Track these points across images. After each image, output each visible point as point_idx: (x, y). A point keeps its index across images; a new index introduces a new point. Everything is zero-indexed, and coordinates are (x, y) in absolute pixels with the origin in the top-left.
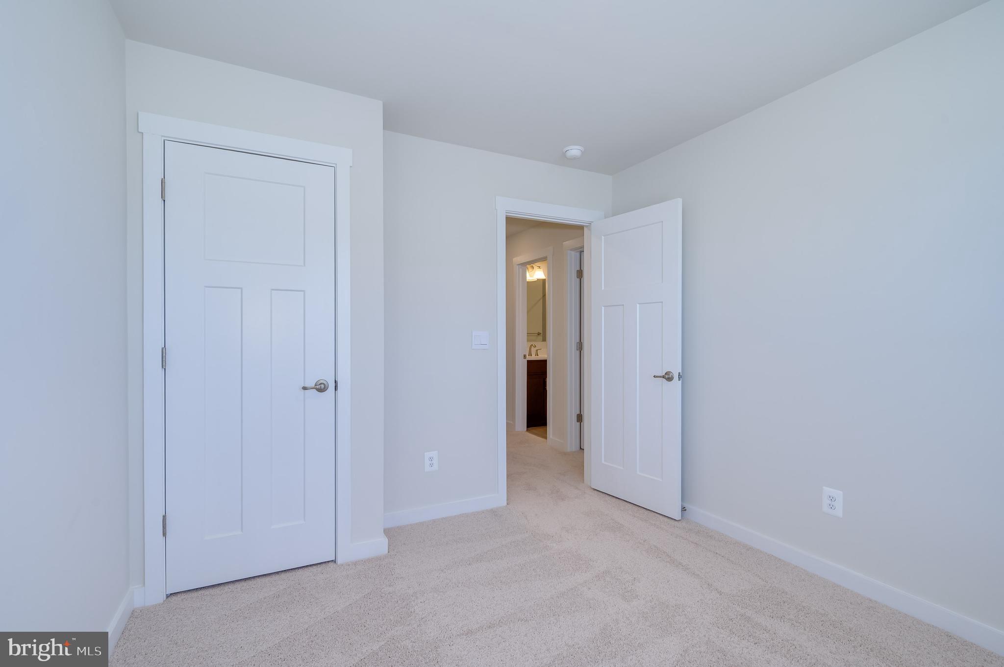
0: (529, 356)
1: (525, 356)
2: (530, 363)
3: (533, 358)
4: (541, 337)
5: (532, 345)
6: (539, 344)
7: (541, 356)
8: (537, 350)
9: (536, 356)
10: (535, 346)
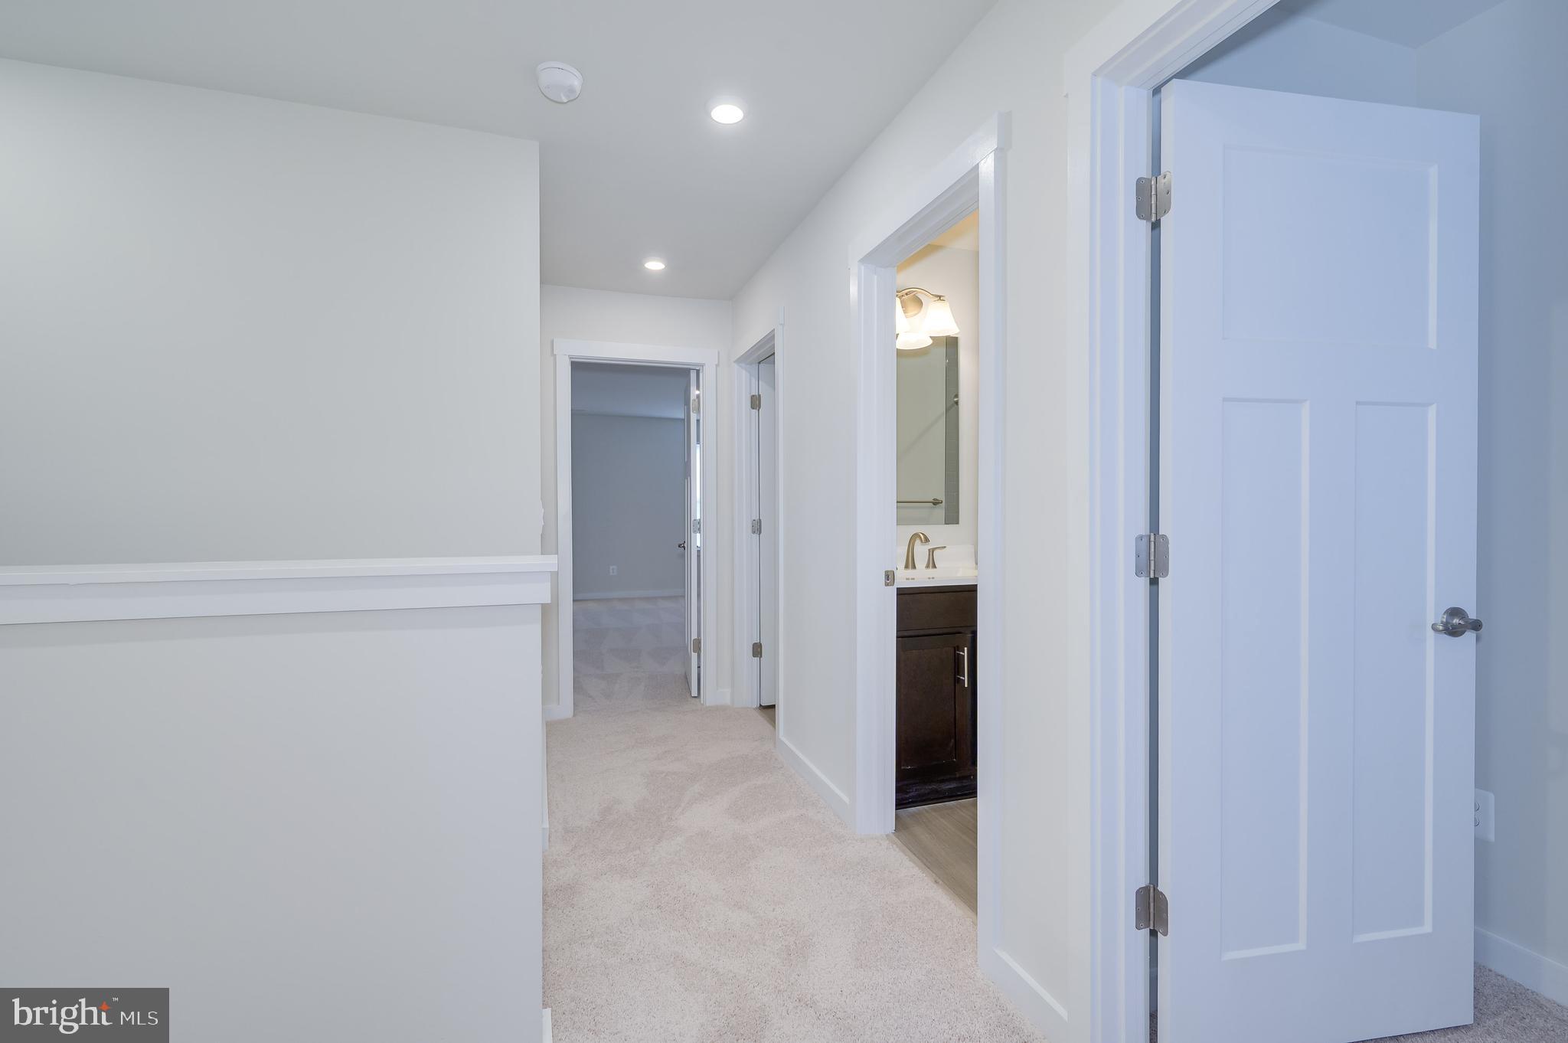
0: (907, 567)
1: (889, 577)
2: (908, 599)
3: (922, 578)
4: (940, 512)
5: (916, 536)
6: (939, 533)
7: (951, 572)
8: (932, 551)
9: (931, 570)
10: (927, 540)
